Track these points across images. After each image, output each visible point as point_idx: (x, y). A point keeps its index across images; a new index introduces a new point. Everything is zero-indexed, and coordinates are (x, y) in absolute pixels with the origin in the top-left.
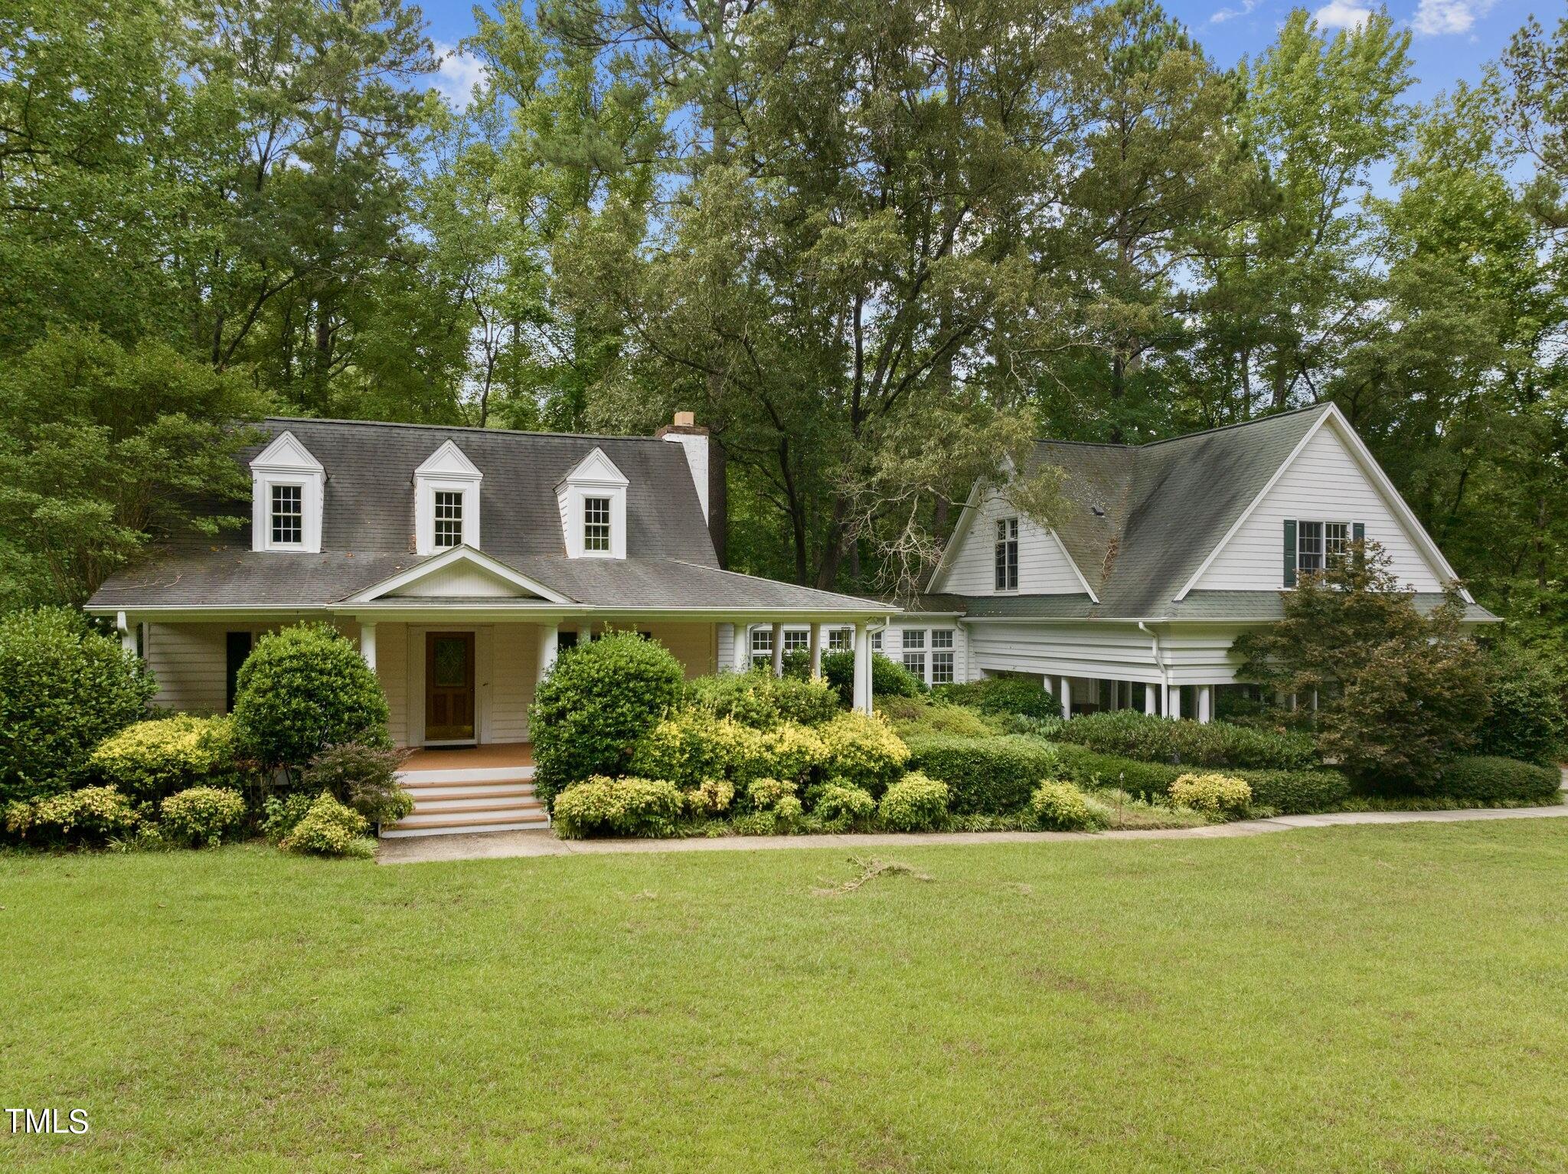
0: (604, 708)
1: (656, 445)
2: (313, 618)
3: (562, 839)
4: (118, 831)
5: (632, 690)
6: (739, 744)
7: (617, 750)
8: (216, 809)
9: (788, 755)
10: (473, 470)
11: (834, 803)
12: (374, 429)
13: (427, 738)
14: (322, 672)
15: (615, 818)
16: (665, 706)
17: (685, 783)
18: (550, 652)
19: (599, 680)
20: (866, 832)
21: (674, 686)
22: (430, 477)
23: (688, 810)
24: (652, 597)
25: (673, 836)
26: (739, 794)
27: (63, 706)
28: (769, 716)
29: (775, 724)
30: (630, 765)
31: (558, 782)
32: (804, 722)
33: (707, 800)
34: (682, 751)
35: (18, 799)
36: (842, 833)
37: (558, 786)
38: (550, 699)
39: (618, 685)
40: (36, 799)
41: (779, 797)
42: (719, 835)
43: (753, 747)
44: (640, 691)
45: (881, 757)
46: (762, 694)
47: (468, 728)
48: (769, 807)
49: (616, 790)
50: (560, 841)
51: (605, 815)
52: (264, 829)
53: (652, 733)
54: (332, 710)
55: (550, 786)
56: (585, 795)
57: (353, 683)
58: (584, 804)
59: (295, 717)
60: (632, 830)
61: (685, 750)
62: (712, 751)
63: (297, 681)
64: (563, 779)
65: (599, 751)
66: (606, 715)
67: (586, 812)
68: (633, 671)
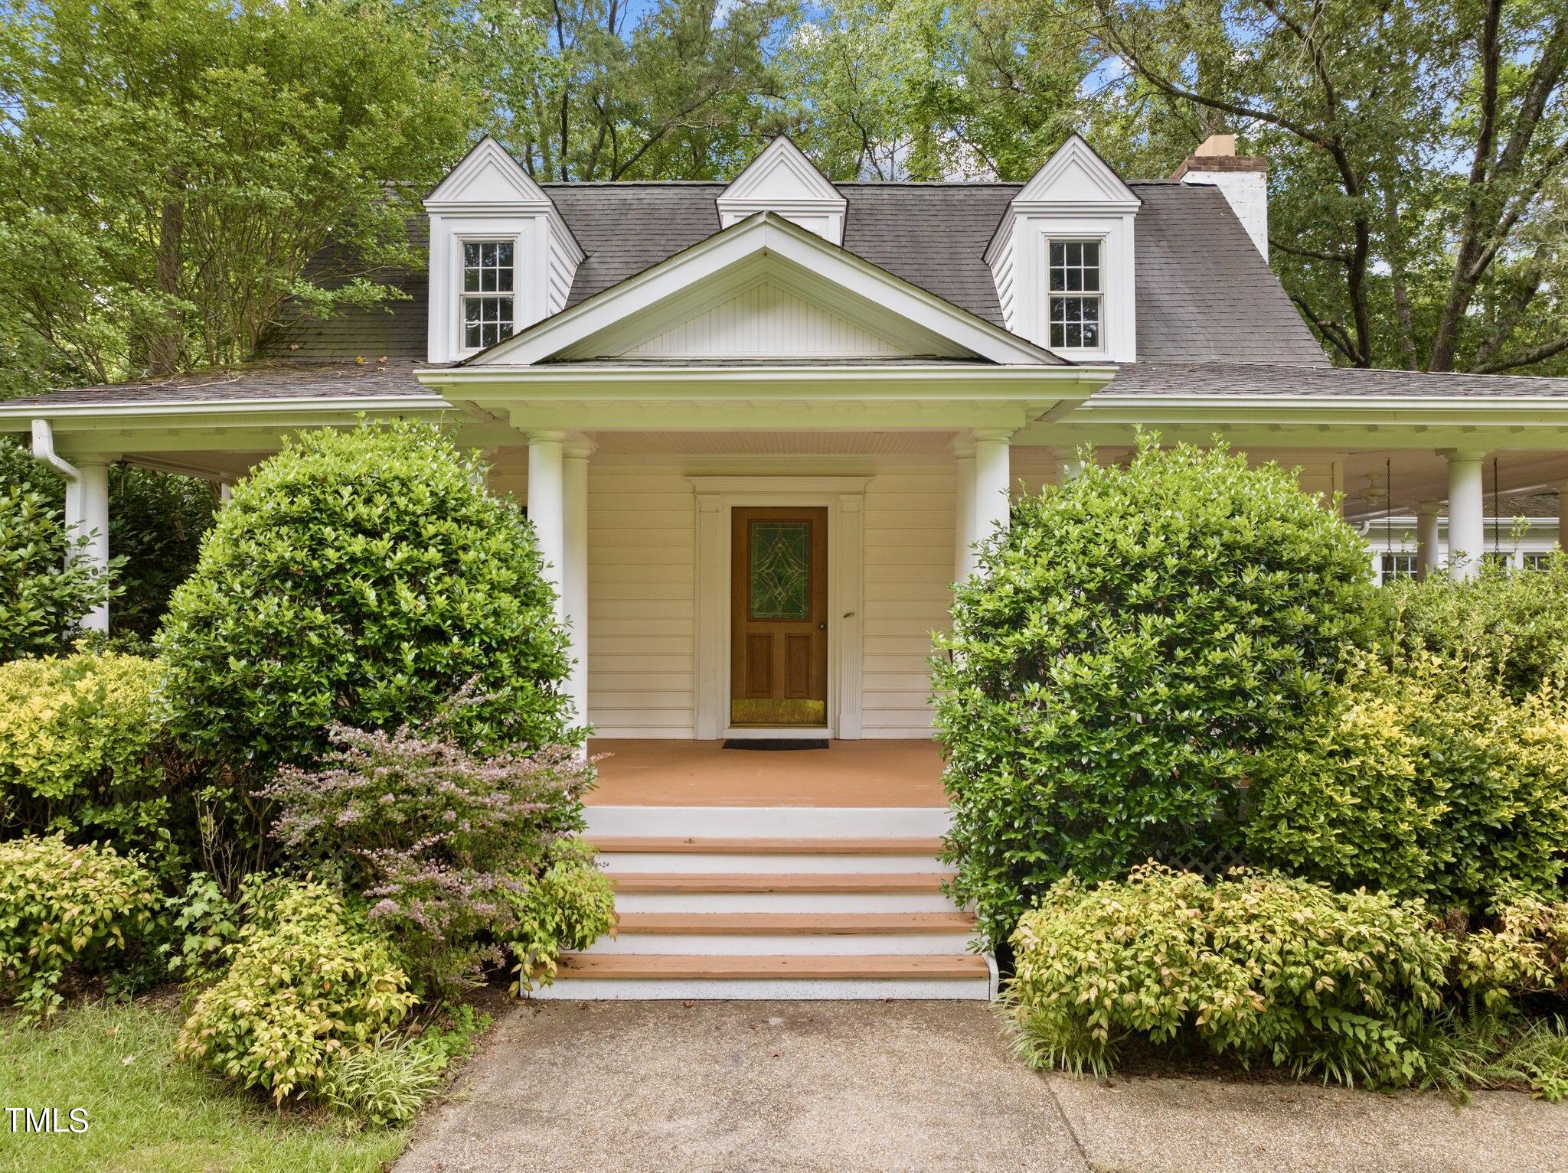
0: (1168, 647)
3: (1043, 1072)
5: (1252, 597)
7: (1217, 782)
8: (48, 909)
10: (827, 195)
12: (677, 190)
13: (734, 723)
14: (358, 527)
16: (1349, 651)
19: (1145, 565)
22: (746, 211)
23: (1465, 996)
31: (1022, 869)
34: (1424, 792)
37: (1024, 884)
38: (996, 621)
39: (1206, 579)
44: (1278, 598)
47: (814, 705)
49: (1222, 921)
50: (1036, 1083)
51: (1192, 1014)
52: (182, 968)
53: (1322, 731)
54: (372, 633)
55: (998, 878)
56: (1119, 932)
57: (451, 565)
58: (1119, 969)
59: (267, 653)
60: (1278, 1058)
61: (1429, 788)
62: (1518, 795)
63: (283, 549)
64: (1040, 865)
65: (1154, 784)
66: (1174, 668)
67: (1129, 998)
68: (1249, 537)
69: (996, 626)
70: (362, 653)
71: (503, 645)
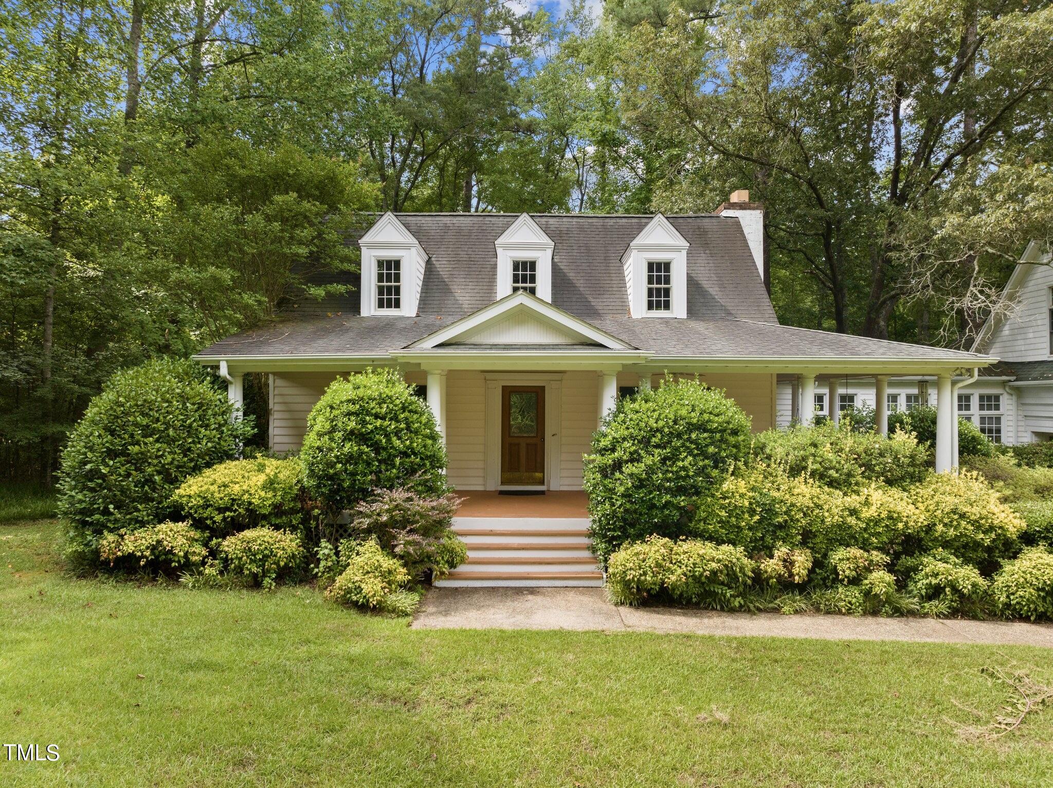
0: (664, 460)
1: (714, 220)
2: (377, 366)
3: (616, 604)
4: (187, 566)
5: (694, 442)
6: (818, 506)
7: (679, 508)
8: (272, 552)
9: (877, 522)
10: (546, 240)
11: (934, 581)
13: (503, 483)
14: (377, 416)
15: (674, 587)
16: (730, 461)
17: (754, 548)
18: (609, 401)
19: (658, 430)
20: (975, 618)
21: (741, 438)
22: (508, 247)
23: (759, 581)
24: (714, 347)
25: (743, 610)
26: (818, 564)
27: (152, 446)
28: (849, 475)
29: (857, 484)
30: (692, 525)
31: (613, 538)
32: (890, 482)
33: (782, 570)
34: (752, 512)
35: (111, 531)
36: (946, 617)
37: (614, 544)
38: (606, 449)
39: (679, 436)
40: (123, 531)
41: (868, 570)
42: (796, 612)
43: (835, 511)
44: (703, 443)
45: (992, 528)
46: (841, 450)
47: (539, 475)
48: (855, 581)
49: (676, 554)
50: (614, 608)
51: (663, 583)
52: (317, 573)
53: (717, 490)
54: (384, 454)
55: (605, 542)
56: (641, 557)
57: (408, 428)
58: (640, 568)
59: (347, 461)
60: (694, 600)
61: (754, 511)
62: (786, 513)
63: (352, 425)
64: (619, 536)
65: (657, 508)
66: (665, 468)
67: (643, 578)
68: (695, 421)
69: (607, 451)
70: (380, 462)
71: (428, 457)
